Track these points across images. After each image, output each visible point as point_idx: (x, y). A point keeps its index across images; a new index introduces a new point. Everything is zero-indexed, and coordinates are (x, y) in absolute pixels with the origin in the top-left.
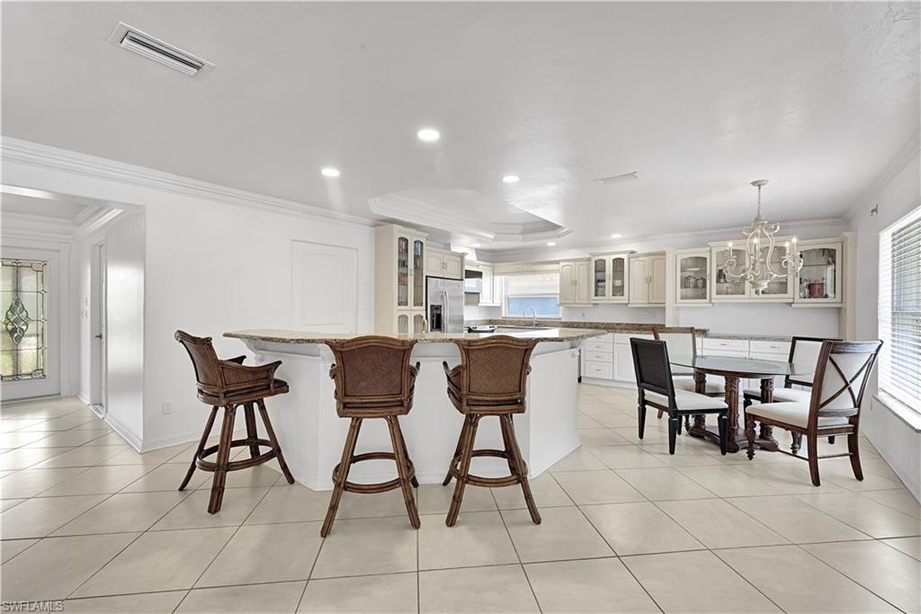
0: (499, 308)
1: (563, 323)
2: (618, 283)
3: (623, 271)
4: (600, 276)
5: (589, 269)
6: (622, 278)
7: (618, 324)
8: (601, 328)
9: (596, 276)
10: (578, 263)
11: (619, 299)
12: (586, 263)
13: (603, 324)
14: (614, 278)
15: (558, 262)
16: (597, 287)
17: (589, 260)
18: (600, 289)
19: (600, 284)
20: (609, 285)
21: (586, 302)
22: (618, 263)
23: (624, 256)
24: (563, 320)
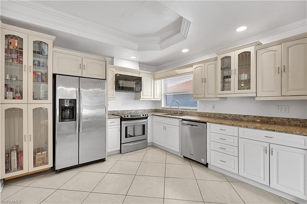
0: (160, 102)
1: (198, 113)
2: (244, 77)
3: (250, 65)
4: (226, 73)
5: (216, 68)
6: (248, 72)
7: (244, 116)
8: (228, 119)
9: (222, 73)
10: (207, 64)
11: (245, 93)
12: (213, 62)
13: (230, 115)
14: (240, 73)
15: (191, 66)
16: (223, 82)
17: (216, 59)
18: (226, 85)
19: (226, 80)
20: (234, 80)
21: (213, 96)
22: (245, 58)
23: (251, 49)
24: (198, 111)
